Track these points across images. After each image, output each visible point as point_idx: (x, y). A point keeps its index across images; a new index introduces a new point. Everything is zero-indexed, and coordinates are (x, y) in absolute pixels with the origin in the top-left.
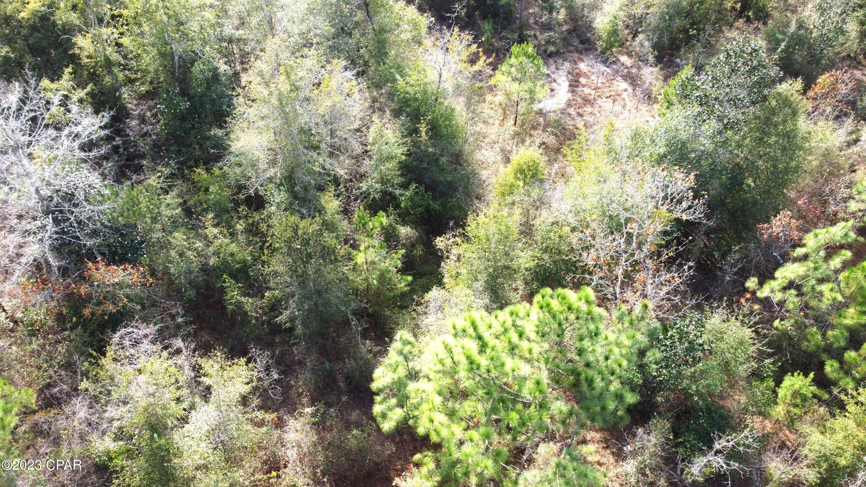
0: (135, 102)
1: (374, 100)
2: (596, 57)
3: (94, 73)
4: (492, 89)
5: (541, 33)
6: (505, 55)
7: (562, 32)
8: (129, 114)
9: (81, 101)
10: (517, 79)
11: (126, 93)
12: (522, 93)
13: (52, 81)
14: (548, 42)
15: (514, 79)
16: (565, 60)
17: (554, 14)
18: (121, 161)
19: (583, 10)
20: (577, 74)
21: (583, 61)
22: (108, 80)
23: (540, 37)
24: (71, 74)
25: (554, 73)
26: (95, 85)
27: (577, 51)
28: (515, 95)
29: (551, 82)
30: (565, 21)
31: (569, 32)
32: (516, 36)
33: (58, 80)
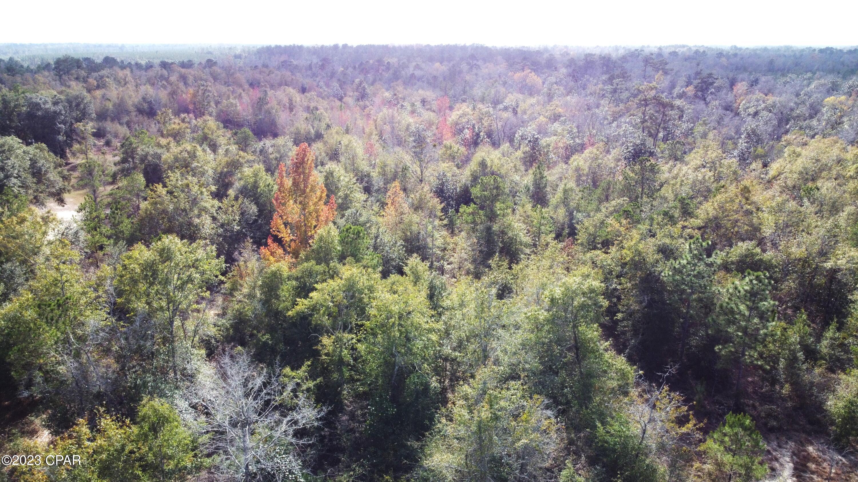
0: (351, 400)
1: (571, 442)
2: (828, 443)
3: (326, 369)
4: (701, 456)
5: (761, 405)
6: (718, 421)
7: (786, 408)
8: (343, 409)
9: (308, 390)
10: (731, 450)
11: (346, 391)
12: (735, 467)
13: (292, 369)
14: (769, 415)
15: (728, 450)
16: (790, 438)
17: (777, 387)
18: (323, 450)
19: (811, 388)
20: (804, 457)
21: (812, 444)
22: (336, 376)
23: (760, 408)
24: (309, 366)
25: (776, 450)
26: (324, 378)
27: (804, 432)
28: (728, 467)
29: (771, 460)
30: (790, 397)
31: (795, 408)
32: (732, 403)
33: (297, 370)
